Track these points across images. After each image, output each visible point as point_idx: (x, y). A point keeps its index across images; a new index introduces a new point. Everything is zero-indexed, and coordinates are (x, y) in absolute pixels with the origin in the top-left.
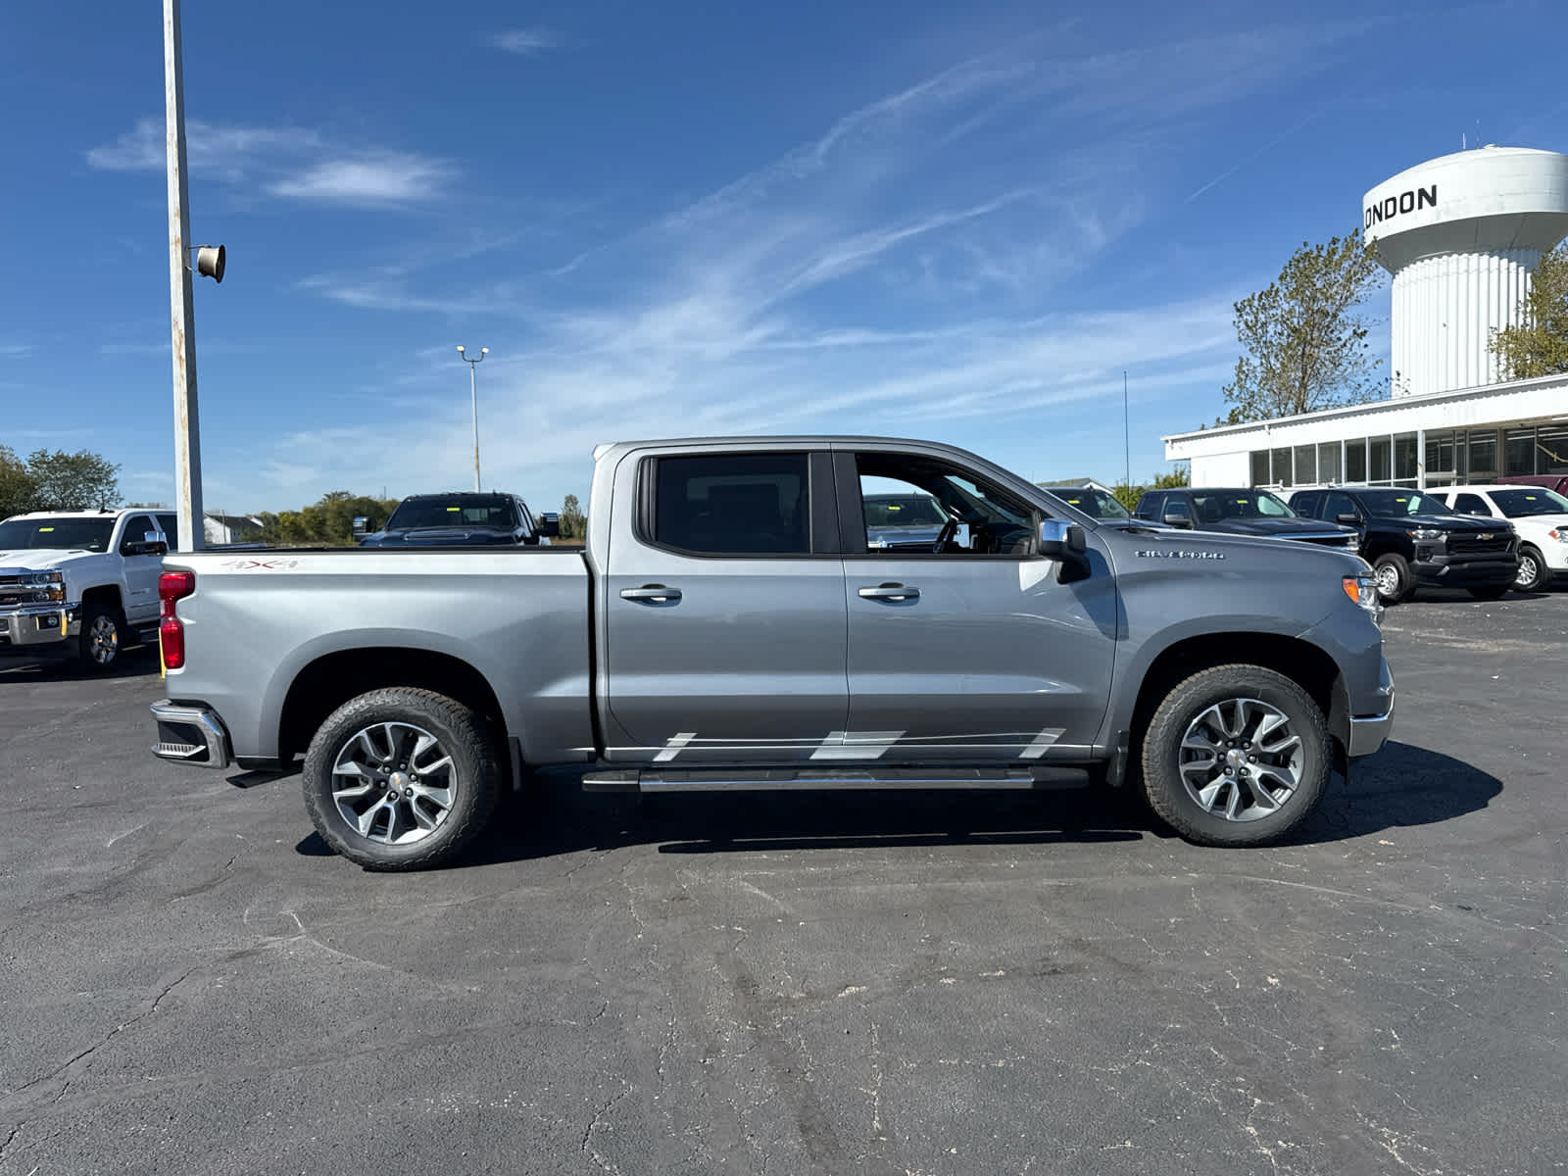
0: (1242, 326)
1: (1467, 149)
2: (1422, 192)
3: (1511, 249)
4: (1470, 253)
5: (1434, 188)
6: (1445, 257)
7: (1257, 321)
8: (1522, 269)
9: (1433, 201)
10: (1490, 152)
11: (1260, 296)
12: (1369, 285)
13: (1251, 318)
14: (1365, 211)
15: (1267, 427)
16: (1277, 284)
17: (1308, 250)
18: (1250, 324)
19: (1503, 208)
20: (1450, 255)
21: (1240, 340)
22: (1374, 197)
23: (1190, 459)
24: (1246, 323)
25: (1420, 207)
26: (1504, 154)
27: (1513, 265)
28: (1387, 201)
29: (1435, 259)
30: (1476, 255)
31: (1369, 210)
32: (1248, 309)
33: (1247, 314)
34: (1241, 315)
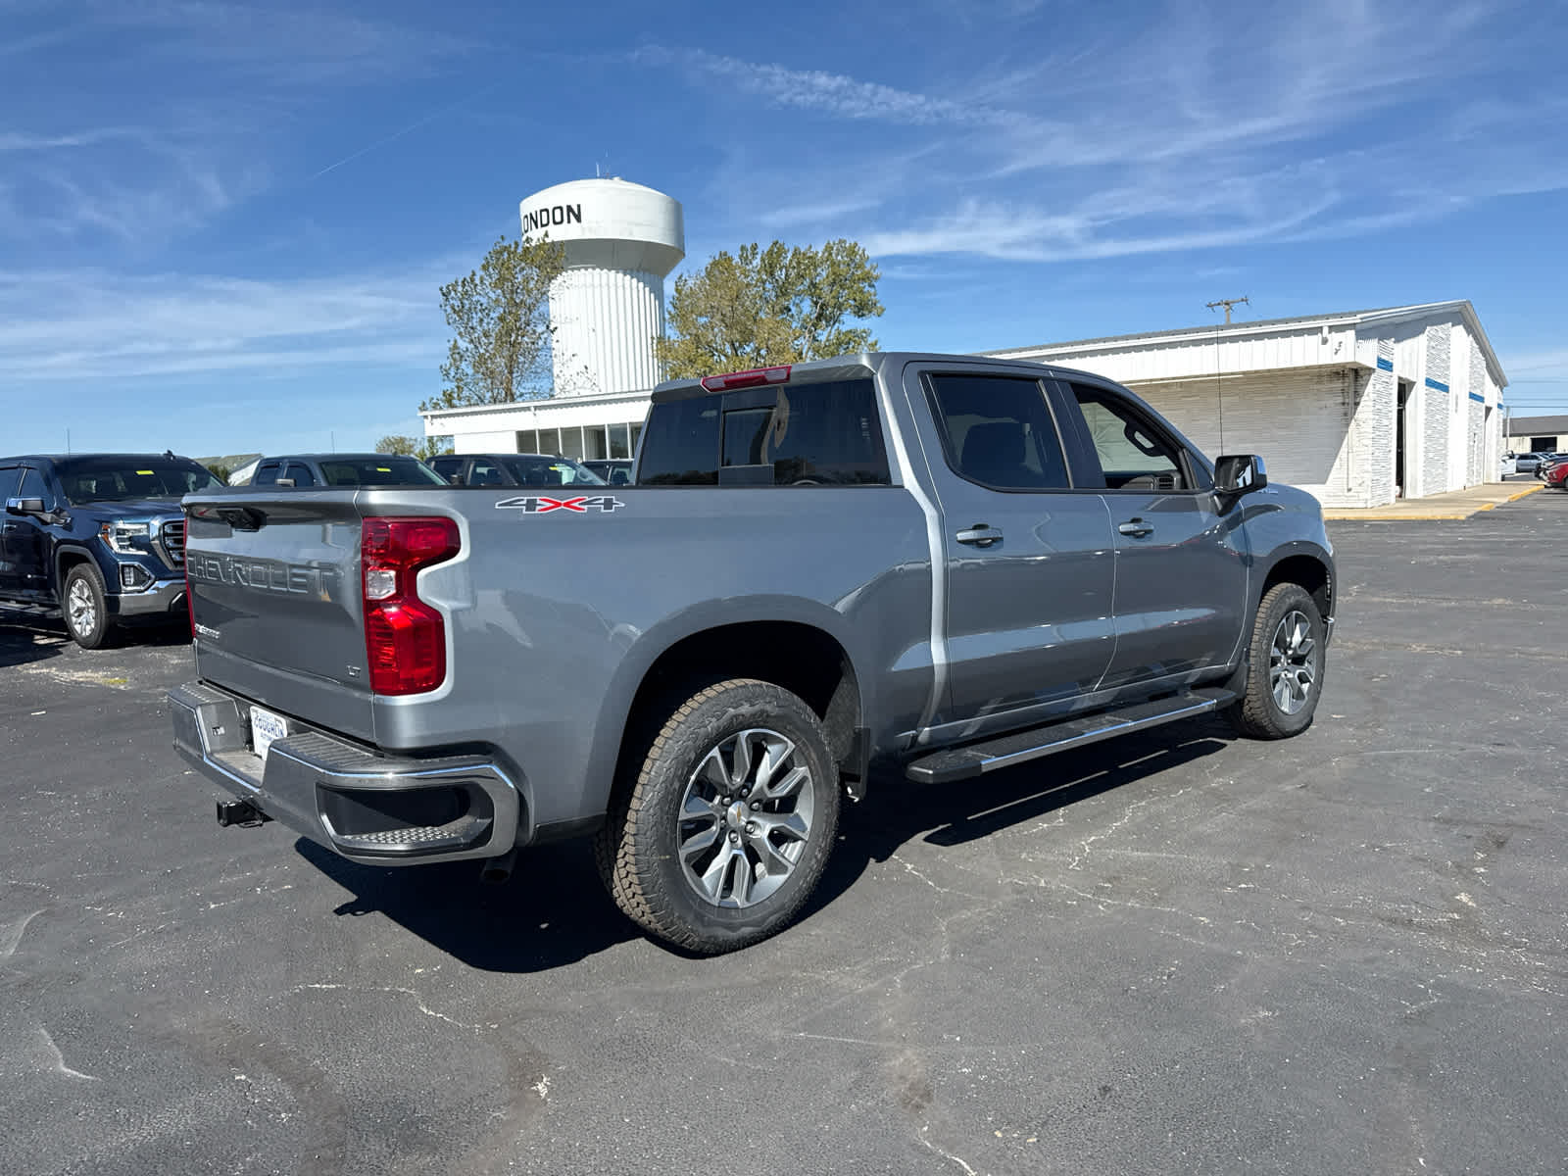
0: (448, 308)
1: (600, 178)
2: (569, 208)
3: (638, 271)
4: (609, 270)
5: (579, 206)
6: (590, 270)
7: (463, 307)
8: (647, 289)
9: (578, 218)
10: (617, 183)
11: (463, 282)
12: (560, 285)
13: (457, 303)
14: (522, 218)
15: (533, 409)
16: (480, 273)
17: (506, 244)
18: (457, 309)
19: (631, 234)
20: (594, 268)
21: (449, 324)
22: (530, 205)
23: (452, 436)
24: (453, 308)
25: (569, 222)
26: (628, 187)
27: (641, 285)
28: (541, 211)
29: (583, 270)
30: (613, 272)
31: (526, 217)
32: (453, 293)
33: (452, 298)
34: (447, 299)
